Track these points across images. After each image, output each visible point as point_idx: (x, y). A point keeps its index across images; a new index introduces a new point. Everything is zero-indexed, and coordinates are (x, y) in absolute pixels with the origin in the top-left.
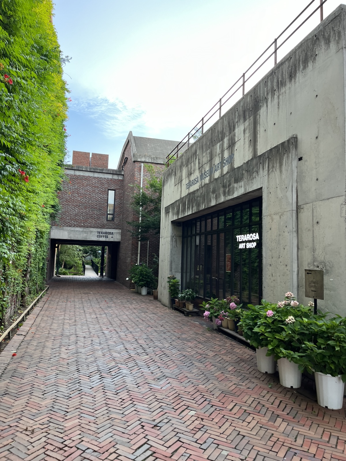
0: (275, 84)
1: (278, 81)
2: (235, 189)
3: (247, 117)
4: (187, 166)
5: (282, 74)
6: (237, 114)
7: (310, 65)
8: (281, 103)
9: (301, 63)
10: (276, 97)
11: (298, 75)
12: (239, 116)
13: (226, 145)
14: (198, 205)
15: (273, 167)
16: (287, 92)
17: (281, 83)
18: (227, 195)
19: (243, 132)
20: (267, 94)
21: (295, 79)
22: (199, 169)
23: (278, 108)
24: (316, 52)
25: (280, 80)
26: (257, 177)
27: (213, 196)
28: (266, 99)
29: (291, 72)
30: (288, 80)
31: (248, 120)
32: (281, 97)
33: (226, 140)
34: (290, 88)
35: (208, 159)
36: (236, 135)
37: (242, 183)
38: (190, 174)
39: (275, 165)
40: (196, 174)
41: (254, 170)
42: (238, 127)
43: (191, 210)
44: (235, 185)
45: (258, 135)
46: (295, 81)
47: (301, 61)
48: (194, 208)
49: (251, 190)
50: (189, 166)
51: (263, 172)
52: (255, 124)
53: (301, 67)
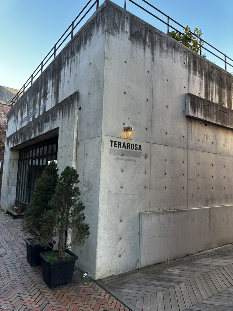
0: (70, 53)
1: (71, 51)
2: (45, 127)
3: (54, 75)
4: (21, 108)
5: (74, 46)
6: (49, 73)
7: (88, 41)
8: (72, 67)
9: (83, 39)
10: (70, 62)
11: (81, 48)
12: (50, 74)
13: (42, 95)
14: (25, 138)
15: (65, 113)
16: (76, 59)
17: (73, 53)
18: (40, 131)
19: (51, 86)
20: (66, 60)
21: (80, 51)
22: (27, 111)
23: (71, 70)
24: (91, 33)
25: (72, 50)
26: (56, 119)
27: (33, 131)
28: (65, 63)
29: (78, 46)
30: (76, 51)
31: (54, 78)
32: (72, 63)
33: (42, 91)
34: (77, 57)
35: (33, 104)
36: (48, 88)
37: (49, 123)
38: (22, 114)
39: (66, 112)
40: (26, 115)
41: (55, 114)
42: (49, 82)
43: (20, 141)
44: (45, 124)
45: (59, 89)
46: (80, 52)
47: (84, 38)
48: (22, 140)
49: (53, 128)
50: (22, 108)
51: (60, 116)
52: (58, 80)
53: (84, 43)
